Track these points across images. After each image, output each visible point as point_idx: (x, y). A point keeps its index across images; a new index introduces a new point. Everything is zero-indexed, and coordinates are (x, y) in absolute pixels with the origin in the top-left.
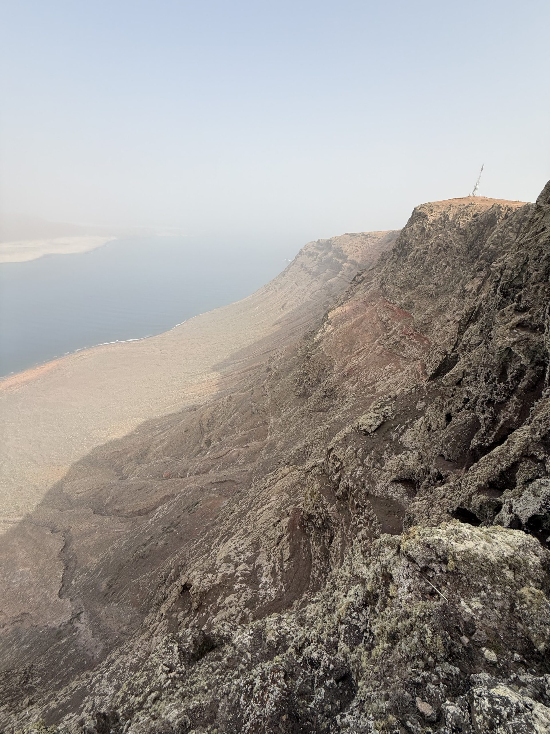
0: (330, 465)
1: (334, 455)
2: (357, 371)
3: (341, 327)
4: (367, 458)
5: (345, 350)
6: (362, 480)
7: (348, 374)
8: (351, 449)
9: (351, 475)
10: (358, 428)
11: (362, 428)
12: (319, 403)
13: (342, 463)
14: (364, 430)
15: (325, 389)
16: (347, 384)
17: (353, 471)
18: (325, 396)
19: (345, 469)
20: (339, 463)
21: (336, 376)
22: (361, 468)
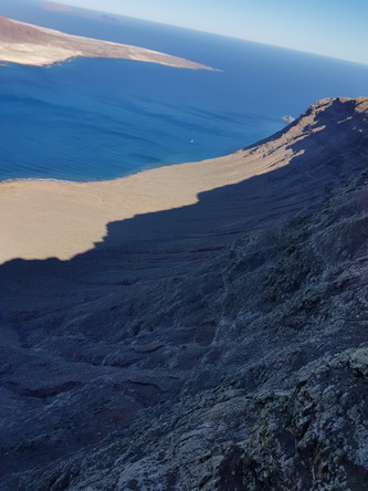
0: (298, 403)
1: (305, 392)
2: (355, 285)
3: (345, 220)
4: (353, 408)
5: (344, 253)
6: (339, 436)
7: (341, 286)
8: (332, 389)
9: (325, 425)
10: (348, 363)
11: (355, 366)
12: (292, 315)
13: (314, 405)
14: (357, 369)
15: (304, 298)
16: (336, 300)
17: (328, 421)
18: (302, 308)
19: (317, 415)
20: (311, 404)
21: (324, 285)
22: (341, 419)
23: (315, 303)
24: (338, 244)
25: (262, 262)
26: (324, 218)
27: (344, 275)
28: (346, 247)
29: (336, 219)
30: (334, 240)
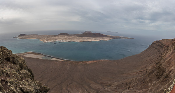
2: (173, 70)
7: (170, 72)
12: (164, 79)
15: (165, 76)
23: (167, 76)
24: (167, 65)
25: (154, 72)
26: (163, 61)
27: (170, 69)
28: (168, 65)
29: (165, 61)
30: (166, 64)
